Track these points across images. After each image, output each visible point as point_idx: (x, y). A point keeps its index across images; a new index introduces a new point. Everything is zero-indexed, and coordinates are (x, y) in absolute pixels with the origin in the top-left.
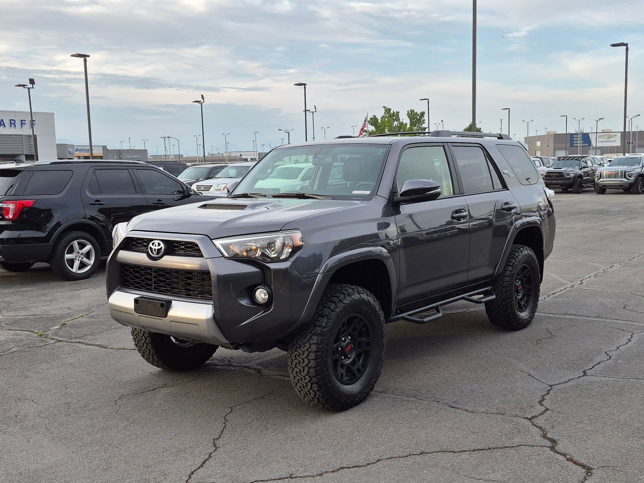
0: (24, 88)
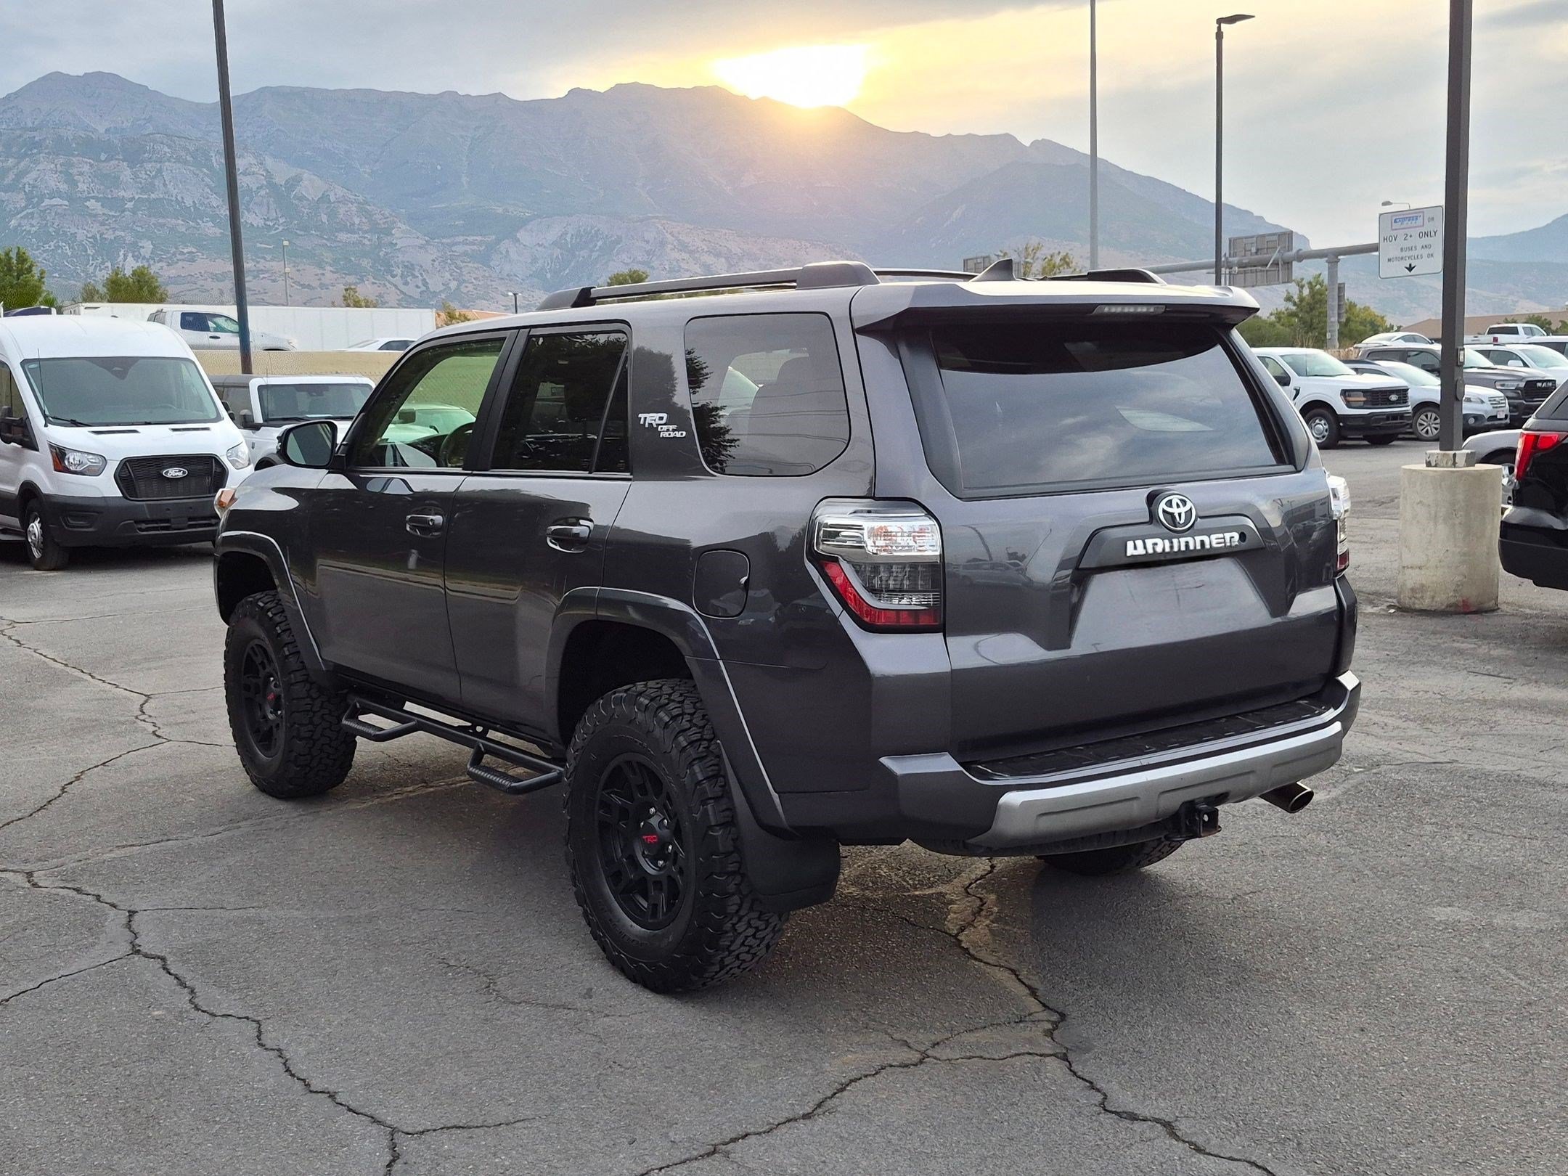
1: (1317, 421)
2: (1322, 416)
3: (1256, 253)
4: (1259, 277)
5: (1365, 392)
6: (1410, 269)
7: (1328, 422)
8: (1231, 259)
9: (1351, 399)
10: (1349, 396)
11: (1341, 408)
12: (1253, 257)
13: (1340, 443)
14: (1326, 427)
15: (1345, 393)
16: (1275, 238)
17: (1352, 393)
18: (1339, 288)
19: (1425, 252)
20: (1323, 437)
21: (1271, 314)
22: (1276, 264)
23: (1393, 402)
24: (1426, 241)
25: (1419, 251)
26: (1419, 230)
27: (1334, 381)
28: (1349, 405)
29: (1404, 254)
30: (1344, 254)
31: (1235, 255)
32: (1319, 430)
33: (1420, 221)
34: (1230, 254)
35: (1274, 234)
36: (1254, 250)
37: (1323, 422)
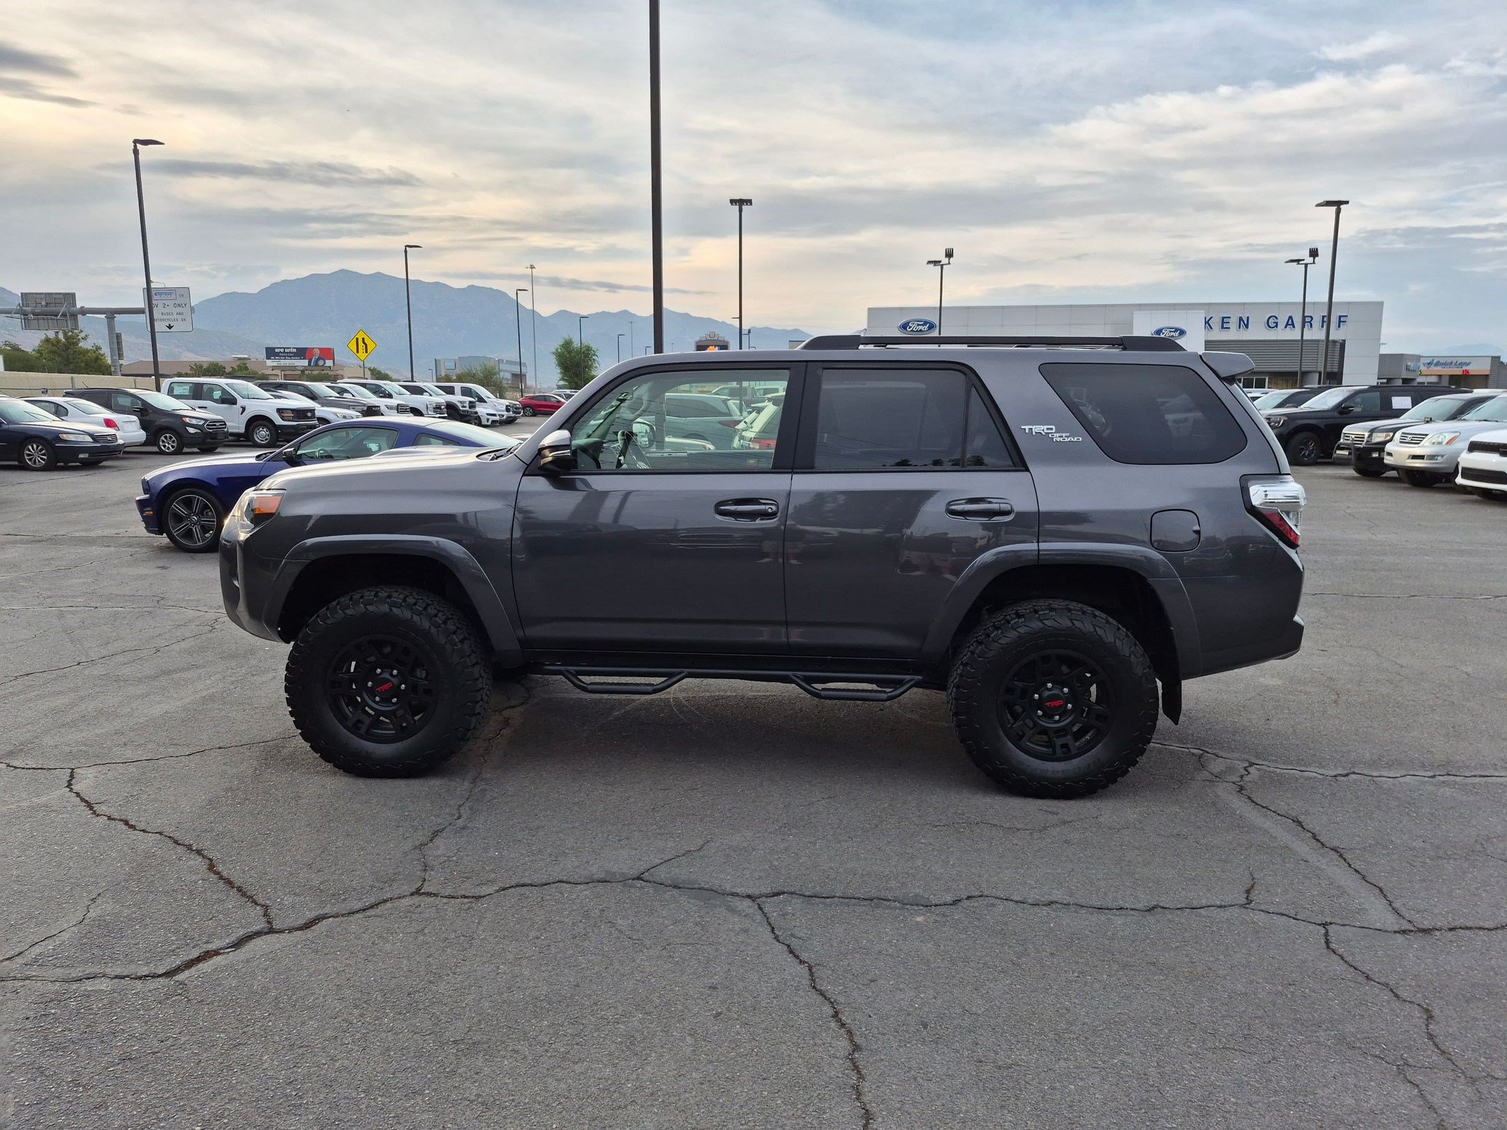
0: (1298, 264)
1: (261, 429)
2: (264, 426)
3: (46, 306)
4: (50, 324)
5: (293, 410)
6: (170, 327)
7: (269, 429)
8: (25, 308)
9: (284, 415)
10: (283, 413)
11: (278, 421)
12: (43, 308)
13: (278, 443)
14: (267, 433)
15: (280, 411)
16: (62, 296)
17: (284, 411)
18: (117, 336)
19: (179, 317)
20: (266, 440)
21: (34, 350)
22: (64, 315)
23: (309, 418)
24: (179, 310)
25: (175, 316)
26: (173, 302)
27: (267, 402)
28: (283, 418)
29: (164, 317)
30: (119, 314)
31: (28, 305)
32: (262, 435)
33: (173, 296)
34: (23, 304)
35: (61, 294)
36: (44, 303)
37: (265, 430)
